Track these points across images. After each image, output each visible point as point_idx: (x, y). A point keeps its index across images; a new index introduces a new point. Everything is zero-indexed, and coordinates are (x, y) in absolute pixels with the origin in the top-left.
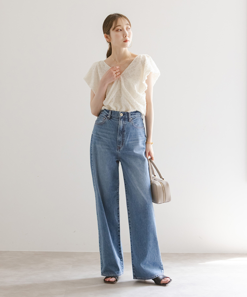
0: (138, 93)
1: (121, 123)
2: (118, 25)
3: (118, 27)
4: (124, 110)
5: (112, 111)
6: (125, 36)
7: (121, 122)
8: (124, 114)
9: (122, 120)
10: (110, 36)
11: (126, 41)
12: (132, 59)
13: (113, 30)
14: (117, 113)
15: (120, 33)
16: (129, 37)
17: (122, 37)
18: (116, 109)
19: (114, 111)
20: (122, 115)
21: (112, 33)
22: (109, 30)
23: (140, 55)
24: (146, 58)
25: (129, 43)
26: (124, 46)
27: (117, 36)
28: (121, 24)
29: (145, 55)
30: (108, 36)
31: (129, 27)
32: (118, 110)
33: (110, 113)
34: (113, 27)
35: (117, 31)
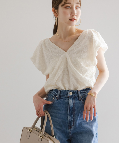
1: (71, 102)
2: (68, 2)
3: (68, 5)
4: (72, 89)
5: (61, 91)
6: (72, 14)
7: (71, 100)
8: (74, 92)
9: (71, 98)
10: (58, 11)
11: (72, 20)
12: (78, 35)
13: (62, 6)
14: (66, 92)
15: (68, 11)
16: (77, 16)
17: (69, 16)
18: (65, 88)
19: (63, 91)
20: (71, 93)
21: (61, 9)
22: (58, 6)
23: (86, 30)
24: (94, 34)
26: (70, 24)
27: (65, 13)
28: (72, 3)
29: (91, 30)
30: (56, 11)
31: (79, 6)
32: (67, 89)
33: (59, 93)
34: (63, 3)
35: (66, 8)
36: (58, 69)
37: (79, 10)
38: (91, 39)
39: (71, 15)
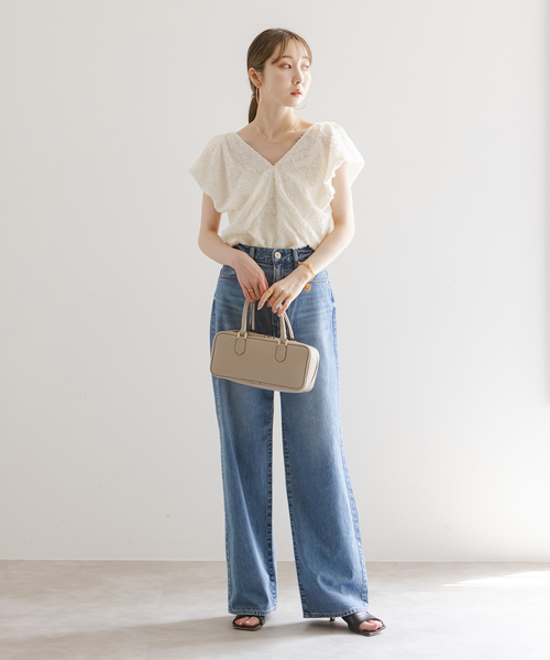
0: (316, 208)
2: (286, 54)
3: (286, 60)
4: (282, 245)
5: (256, 249)
6: (296, 80)
7: (278, 271)
8: (283, 253)
9: (279, 266)
10: (263, 75)
11: (295, 93)
12: (300, 130)
13: (274, 63)
14: (268, 252)
15: (286, 74)
16: (303, 85)
17: (290, 83)
18: (266, 243)
19: (262, 249)
20: (278, 256)
21: (269, 67)
22: (263, 62)
23: (320, 124)
24: (334, 130)
25: (299, 100)
26: (289, 103)
27: (279, 79)
28: (295, 56)
29: (330, 124)
30: (258, 74)
31: (308, 64)
32: (270, 247)
33: (252, 253)
34: (275, 56)
35: (282, 66)
36: (255, 203)
37: (308, 73)
38: (327, 142)
39: (292, 82)
